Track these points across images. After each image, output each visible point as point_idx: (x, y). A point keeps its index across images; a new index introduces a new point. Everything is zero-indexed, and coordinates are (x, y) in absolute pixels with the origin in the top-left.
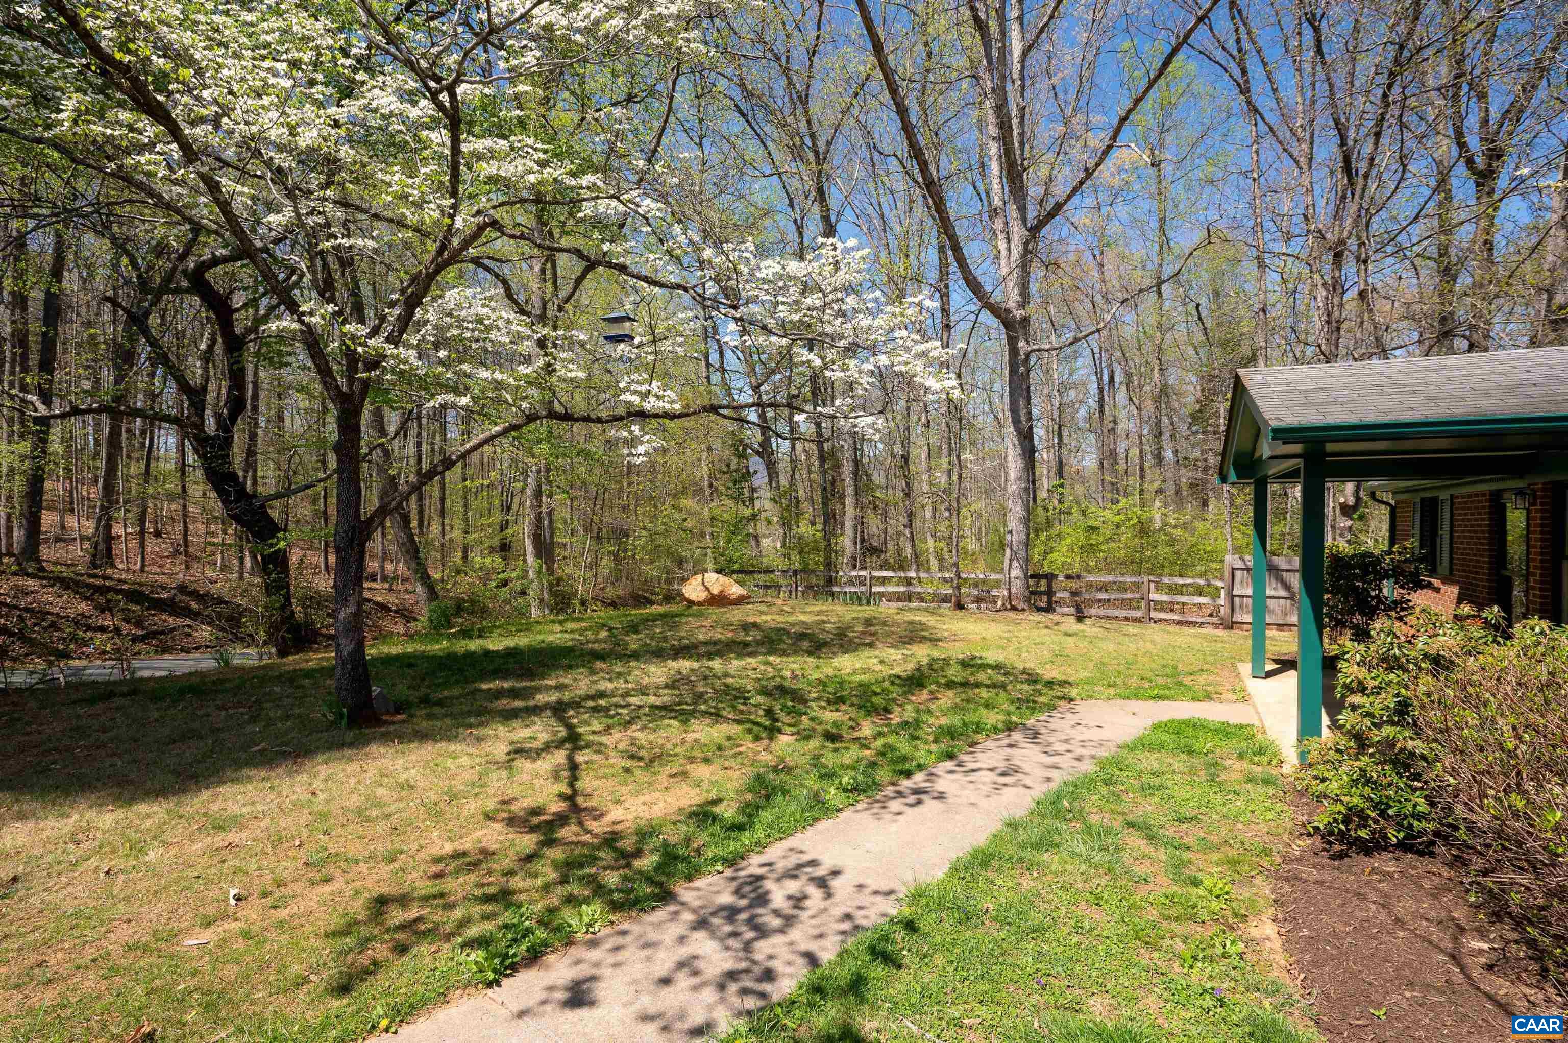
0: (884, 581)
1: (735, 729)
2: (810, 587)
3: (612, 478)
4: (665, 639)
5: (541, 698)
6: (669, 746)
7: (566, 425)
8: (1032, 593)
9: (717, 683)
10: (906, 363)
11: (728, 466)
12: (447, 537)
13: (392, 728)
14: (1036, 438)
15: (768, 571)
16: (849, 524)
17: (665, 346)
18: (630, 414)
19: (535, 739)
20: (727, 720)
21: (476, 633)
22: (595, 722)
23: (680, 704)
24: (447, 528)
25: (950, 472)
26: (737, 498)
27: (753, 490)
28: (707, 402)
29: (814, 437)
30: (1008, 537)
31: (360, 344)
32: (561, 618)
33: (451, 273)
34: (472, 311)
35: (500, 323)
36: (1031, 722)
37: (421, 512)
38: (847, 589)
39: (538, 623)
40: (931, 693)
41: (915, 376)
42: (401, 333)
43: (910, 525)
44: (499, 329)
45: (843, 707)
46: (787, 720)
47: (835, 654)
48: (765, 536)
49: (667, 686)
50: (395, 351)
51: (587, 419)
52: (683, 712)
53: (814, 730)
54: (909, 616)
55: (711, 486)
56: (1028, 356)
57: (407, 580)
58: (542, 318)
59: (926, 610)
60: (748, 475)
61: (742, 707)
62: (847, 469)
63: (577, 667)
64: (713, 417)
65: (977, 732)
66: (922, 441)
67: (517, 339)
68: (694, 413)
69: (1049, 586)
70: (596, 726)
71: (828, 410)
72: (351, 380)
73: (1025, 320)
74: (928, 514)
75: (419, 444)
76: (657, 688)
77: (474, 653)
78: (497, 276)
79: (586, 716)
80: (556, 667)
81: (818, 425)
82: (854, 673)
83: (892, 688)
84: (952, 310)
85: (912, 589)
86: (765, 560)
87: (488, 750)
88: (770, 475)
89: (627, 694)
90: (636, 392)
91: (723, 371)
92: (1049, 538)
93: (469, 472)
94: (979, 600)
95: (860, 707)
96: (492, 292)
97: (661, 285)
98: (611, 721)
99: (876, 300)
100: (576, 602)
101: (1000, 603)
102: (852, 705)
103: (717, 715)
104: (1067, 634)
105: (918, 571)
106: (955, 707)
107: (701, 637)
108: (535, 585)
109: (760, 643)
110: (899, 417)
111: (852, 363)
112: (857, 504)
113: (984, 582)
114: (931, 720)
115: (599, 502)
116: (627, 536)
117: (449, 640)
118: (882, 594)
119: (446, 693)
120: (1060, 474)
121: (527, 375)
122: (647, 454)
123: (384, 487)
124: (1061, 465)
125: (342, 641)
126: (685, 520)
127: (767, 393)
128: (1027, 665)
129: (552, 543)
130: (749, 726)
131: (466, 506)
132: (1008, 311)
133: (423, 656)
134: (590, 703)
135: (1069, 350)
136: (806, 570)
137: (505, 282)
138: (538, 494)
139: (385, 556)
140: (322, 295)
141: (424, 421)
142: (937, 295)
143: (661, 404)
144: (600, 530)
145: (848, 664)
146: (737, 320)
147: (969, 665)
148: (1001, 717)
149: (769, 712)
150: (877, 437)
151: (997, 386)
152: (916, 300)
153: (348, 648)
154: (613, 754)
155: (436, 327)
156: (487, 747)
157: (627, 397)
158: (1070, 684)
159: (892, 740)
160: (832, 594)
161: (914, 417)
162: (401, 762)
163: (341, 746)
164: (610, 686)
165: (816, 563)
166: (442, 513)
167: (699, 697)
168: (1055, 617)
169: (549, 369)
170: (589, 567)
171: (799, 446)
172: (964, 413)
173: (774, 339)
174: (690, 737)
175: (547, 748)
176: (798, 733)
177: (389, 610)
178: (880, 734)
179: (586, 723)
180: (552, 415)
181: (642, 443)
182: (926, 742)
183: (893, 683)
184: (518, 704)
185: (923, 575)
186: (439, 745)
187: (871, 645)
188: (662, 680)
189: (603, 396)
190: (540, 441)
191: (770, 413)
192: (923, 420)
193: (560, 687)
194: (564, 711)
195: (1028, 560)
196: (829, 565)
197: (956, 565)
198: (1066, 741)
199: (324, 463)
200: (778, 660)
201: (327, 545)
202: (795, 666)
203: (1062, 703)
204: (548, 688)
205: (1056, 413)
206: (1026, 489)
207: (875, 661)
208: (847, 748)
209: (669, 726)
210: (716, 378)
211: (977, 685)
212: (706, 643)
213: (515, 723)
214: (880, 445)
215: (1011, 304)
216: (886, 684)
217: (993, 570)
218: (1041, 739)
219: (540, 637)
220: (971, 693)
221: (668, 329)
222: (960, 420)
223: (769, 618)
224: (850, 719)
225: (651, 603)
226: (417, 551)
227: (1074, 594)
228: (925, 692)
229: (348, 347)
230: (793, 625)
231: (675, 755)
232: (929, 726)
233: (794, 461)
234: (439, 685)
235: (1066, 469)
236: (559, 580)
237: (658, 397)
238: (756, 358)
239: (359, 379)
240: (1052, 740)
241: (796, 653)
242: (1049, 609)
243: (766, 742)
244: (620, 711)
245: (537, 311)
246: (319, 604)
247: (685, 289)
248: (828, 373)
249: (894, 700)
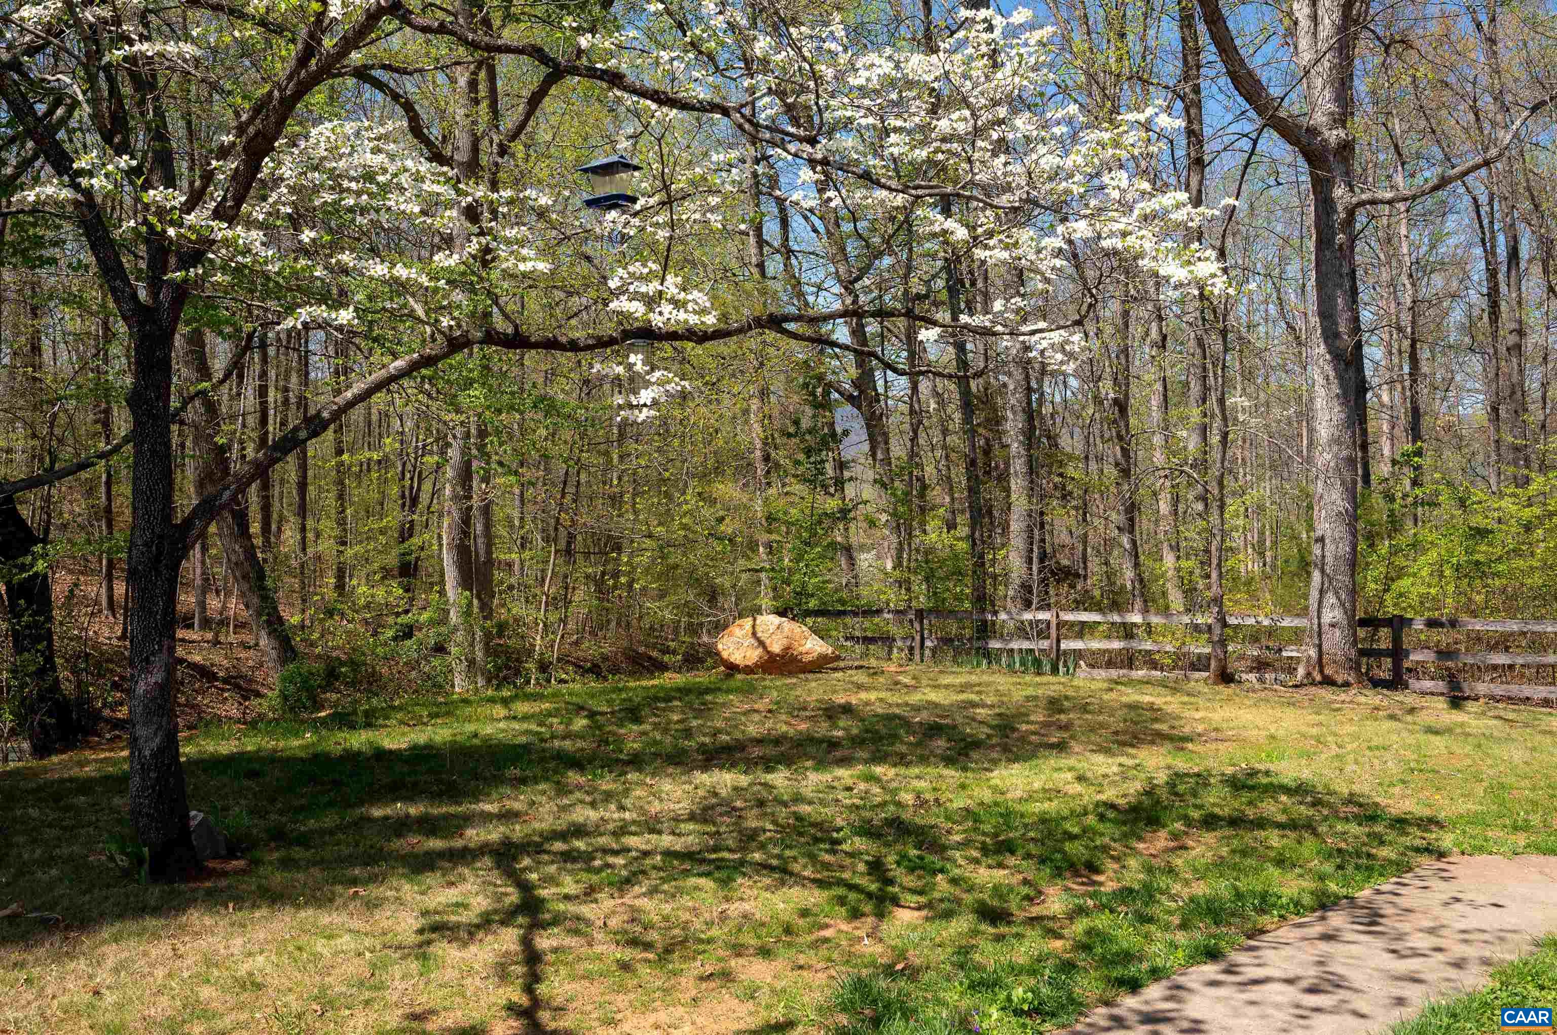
0: (1082, 630)
1: (814, 897)
2: (947, 641)
3: (593, 446)
4: (688, 733)
5: (474, 835)
6: (698, 924)
7: (513, 355)
8: (1362, 653)
9: (782, 813)
10: (1124, 234)
11: (796, 423)
12: (310, 551)
13: (223, 883)
14: (1367, 364)
15: (870, 612)
16: (1016, 526)
17: (689, 212)
18: (627, 335)
19: (466, 906)
20: (800, 880)
21: (361, 719)
22: (568, 879)
23: (715, 849)
24: (310, 535)
25: (1204, 430)
26: (814, 481)
27: (842, 465)
28: (758, 310)
29: (951, 370)
30: (1317, 550)
31: (172, 223)
32: (505, 693)
33: (318, 97)
34: (356, 160)
35: (404, 179)
36: (1364, 894)
37: (266, 509)
38: (1015, 645)
39: (466, 701)
40: (1175, 836)
41: (1141, 255)
42: (239, 201)
43: (1130, 526)
44: (402, 190)
45: (1012, 861)
46: (910, 881)
47: (995, 762)
48: (862, 548)
49: (692, 817)
50: (230, 234)
51: (551, 344)
52: (720, 864)
53: (958, 901)
54: (1131, 695)
55: (767, 458)
56: (1351, 212)
57: (243, 625)
58: (472, 168)
59: (1163, 684)
60: (833, 438)
61: (827, 858)
62: (1013, 425)
63: (536, 780)
64: (771, 335)
65: (1261, 911)
66: (1150, 375)
67: (432, 204)
68: (740, 331)
69: (1397, 640)
70: (570, 886)
71: (978, 320)
72: (155, 284)
73: (1346, 148)
74: (1164, 507)
75: (262, 392)
76: (677, 820)
77: (359, 753)
78: (396, 97)
79: (552, 869)
80: (498, 780)
81: (960, 348)
82: (1030, 798)
83: (1101, 827)
84: (1207, 132)
85: (1135, 644)
86: (864, 592)
87: (385, 924)
88: (872, 439)
89: (622, 831)
90: (636, 297)
91: (789, 253)
92: (1395, 551)
93: (347, 438)
94: (1260, 666)
95: (1043, 861)
96: (390, 126)
97: (684, 106)
98: (595, 878)
99: (1069, 121)
100: (531, 666)
101: (1301, 671)
102: (1028, 856)
103: (785, 871)
104: (1431, 731)
105: (1145, 611)
106: (1220, 865)
107: (753, 730)
108: (459, 636)
109: (857, 742)
110: (1109, 330)
111: (1025, 235)
112: (1032, 489)
113: (1271, 632)
114: (1176, 888)
115: (570, 489)
116: (618, 548)
117: (316, 730)
118: (1079, 654)
119: (312, 823)
120: (1415, 431)
121: (451, 271)
122: (655, 403)
123: (207, 465)
124: (1416, 413)
125: (142, 732)
126: (721, 520)
127: (867, 290)
128: (1356, 788)
129: (490, 562)
130: (841, 891)
131: (340, 497)
132: (1313, 131)
133: (273, 759)
134: (559, 846)
135: (1429, 202)
136: (938, 611)
137: (408, 107)
138: (465, 475)
139: (208, 584)
140: (107, 139)
141: (271, 351)
142: (1179, 105)
143: (682, 316)
144: (571, 537)
145: (1020, 782)
146: (812, 163)
147: (1244, 787)
148: (1308, 884)
149: (876, 867)
150: (1070, 368)
151: (1293, 269)
152: (1142, 117)
153: (150, 746)
154: (599, 936)
155: (292, 189)
156: (383, 918)
157: (622, 304)
158: (1440, 825)
159: (1102, 921)
160: (987, 654)
161: (1137, 330)
162: (239, 941)
163: (141, 910)
164: (593, 815)
165: (958, 598)
166: (302, 510)
167: (749, 838)
168: (1409, 699)
169: (486, 257)
170: (553, 602)
171: (924, 385)
172: (1232, 320)
173: (882, 194)
174: (735, 909)
175: (486, 923)
176: (929, 905)
177: (212, 677)
178: (1081, 911)
179: (551, 880)
180: (491, 338)
181: (647, 384)
182: (1167, 927)
183: (1102, 818)
184: (436, 844)
185: (1156, 620)
186: (303, 914)
187: (1061, 747)
188: (683, 807)
189: (575, 302)
190: (469, 384)
191: (872, 327)
192: (1154, 334)
193: (508, 816)
194: (515, 859)
195: (1354, 592)
196: (982, 599)
197: (1218, 601)
198: (1432, 931)
199: (106, 424)
200: (892, 772)
201: (111, 565)
202: (922, 784)
203: (1425, 860)
204: (487, 817)
205: (1406, 319)
206: (1351, 461)
207: (1069, 776)
208: (1019, 936)
209: (697, 888)
210: (774, 265)
211: (1261, 823)
212: (759, 741)
213: (431, 879)
214: (1073, 382)
215: (1320, 119)
216: (1091, 820)
217: (1288, 610)
218: (1389, 924)
219: (470, 728)
220: (1249, 838)
221: (692, 183)
222: (1224, 333)
223: (872, 696)
224: (1025, 882)
225: (663, 667)
226: (261, 576)
227: (1444, 654)
228: (1163, 834)
229: (151, 227)
230: (917, 709)
231: (709, 941)
232: (1173, 898)
233: (916, 414)
234: (302, 808)
235: (1426, 422)
236: (502, 627)
237: (677, 304)
238: (847, 227)
239: (171, 282)
240: (1405, 927)
241: (923, 760)
242: (1396, 683)
243: (870, 920)
244: (611, 860)
245: (462, 156)
246: (98, 665)
247: (725, 112)
248: (979, 253)
249: (1105, 849)
